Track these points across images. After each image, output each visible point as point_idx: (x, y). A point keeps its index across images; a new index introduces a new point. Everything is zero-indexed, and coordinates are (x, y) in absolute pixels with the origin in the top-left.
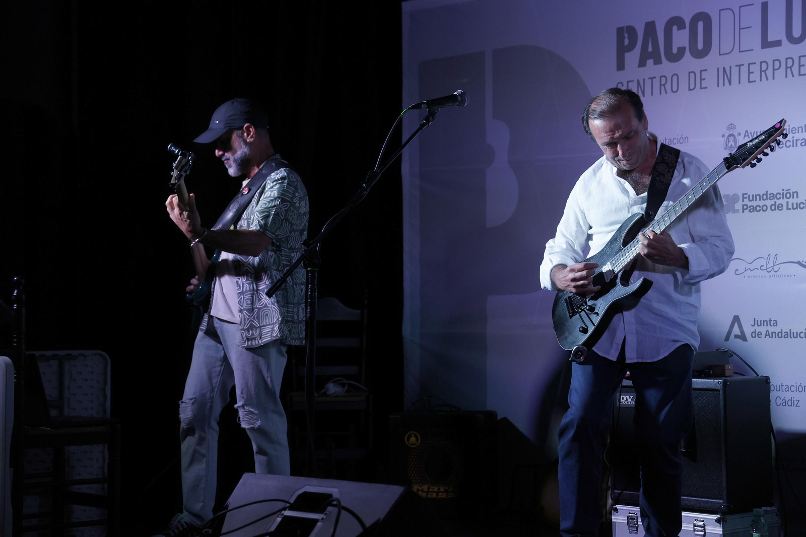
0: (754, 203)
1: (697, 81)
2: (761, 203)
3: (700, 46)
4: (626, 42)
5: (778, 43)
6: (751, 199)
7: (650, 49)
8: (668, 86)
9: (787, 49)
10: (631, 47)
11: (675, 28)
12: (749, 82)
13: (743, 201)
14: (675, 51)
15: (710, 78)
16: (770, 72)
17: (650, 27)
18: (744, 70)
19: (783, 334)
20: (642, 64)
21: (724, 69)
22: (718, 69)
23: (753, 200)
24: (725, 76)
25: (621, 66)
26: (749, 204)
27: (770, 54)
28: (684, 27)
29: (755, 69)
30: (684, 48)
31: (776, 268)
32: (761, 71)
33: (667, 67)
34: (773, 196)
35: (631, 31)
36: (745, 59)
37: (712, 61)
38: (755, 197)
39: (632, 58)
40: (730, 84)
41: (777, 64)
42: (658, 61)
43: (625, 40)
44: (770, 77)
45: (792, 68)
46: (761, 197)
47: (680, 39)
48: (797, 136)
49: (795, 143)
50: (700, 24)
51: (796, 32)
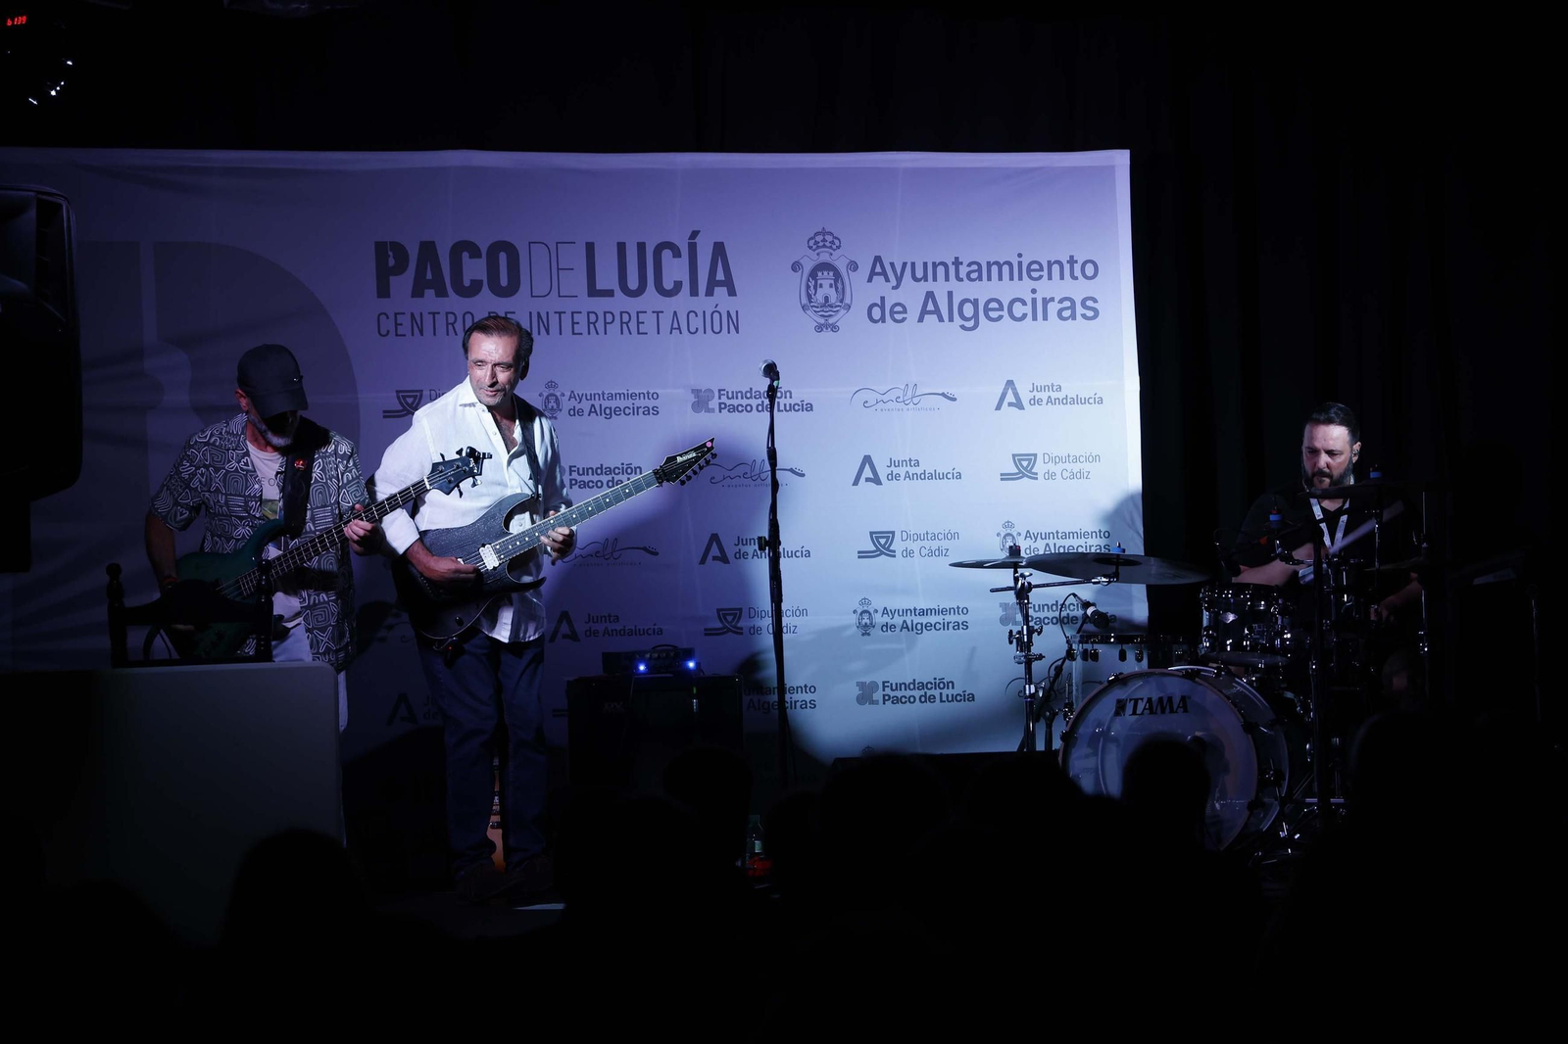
0: (586, 478)
2: (595, 478)
3: (504, 282)
4: (391, 262)
5: (610, 293)
6: (581, 472)
7: (429, 276)
9: (620, 302)
10: (401, 267)
11: (465, 255)
12: (574, 333)
13: (571, 475)
14: (467, 283)
16: (600, 325)
17: (428, 249)
18: (567, 318)
19: (627, 632)
21: (539, 313)
22: (530, 313)
23: (584, 474)
24: (541, 324)
25: (383, 291)
26: (579, 478)
27: (600, 304)
28: (480, 256)
29: (581, 319)
30: (480, 283)
31: (616, 555)
32: (589, 323)
33: (456, 302)
34: (610, 471)
35: (400, 251)
36: (569, 306)
37: (522, 303)
38: (586, 471)
39: (402, 284)
40: (548, 333)
41: (609, 318)
42: (441, 292)
43: (389, 260)
44: (601, 329)
45: (629, 323)
46: (594, 472)
47: (474, 269)
48: (638, 403)
49: (636, 411)
50: (503, 257)
51: (633, 283)
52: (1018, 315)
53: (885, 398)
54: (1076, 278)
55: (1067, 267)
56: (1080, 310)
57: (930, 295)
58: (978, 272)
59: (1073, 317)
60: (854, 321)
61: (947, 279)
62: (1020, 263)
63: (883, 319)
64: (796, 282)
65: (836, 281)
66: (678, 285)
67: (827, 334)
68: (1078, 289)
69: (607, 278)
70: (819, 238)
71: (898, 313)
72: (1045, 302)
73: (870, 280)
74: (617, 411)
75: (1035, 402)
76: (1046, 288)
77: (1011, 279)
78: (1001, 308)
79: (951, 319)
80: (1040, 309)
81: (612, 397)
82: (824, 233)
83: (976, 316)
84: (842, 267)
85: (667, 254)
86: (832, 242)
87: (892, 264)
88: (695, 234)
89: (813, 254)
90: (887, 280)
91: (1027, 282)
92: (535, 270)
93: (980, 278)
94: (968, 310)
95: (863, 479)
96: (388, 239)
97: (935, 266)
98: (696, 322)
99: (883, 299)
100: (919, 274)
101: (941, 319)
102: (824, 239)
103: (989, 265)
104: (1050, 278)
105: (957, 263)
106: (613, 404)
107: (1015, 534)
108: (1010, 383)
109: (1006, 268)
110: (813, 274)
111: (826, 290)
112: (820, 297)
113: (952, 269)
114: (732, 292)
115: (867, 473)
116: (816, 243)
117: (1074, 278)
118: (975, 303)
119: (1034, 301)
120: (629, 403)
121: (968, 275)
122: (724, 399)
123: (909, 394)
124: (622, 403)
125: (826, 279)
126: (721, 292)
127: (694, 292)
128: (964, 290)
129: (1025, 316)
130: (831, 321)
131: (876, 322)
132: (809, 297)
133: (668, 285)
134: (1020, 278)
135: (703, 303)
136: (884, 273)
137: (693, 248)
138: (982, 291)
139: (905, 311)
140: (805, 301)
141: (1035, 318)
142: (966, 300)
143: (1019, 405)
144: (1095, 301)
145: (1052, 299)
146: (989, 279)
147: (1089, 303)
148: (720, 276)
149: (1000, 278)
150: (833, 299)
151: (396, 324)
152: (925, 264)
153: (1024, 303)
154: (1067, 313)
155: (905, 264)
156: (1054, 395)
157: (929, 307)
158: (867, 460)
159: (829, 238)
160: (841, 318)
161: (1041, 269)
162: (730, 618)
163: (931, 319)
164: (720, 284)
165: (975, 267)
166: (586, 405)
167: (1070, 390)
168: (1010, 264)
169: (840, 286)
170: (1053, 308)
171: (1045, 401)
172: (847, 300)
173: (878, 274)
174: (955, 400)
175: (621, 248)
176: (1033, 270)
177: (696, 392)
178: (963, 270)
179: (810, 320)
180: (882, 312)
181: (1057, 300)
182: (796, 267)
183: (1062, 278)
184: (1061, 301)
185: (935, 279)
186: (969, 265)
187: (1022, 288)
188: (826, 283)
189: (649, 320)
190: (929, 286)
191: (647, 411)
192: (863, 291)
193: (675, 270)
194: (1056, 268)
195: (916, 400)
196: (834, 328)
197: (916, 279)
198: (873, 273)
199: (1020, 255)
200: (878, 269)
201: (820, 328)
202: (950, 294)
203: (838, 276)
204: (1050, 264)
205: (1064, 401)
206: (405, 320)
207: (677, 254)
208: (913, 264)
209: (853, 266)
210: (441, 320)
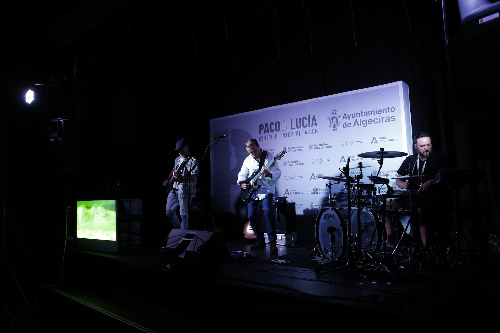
1: (277, 137)
2: (292, 164)
3: (278, 129)
4: (261, 128)
7: (267, 129)
8: (271, 138)
9: (297, 130)
10: (262, 129)
11: (272, 125)
12: (289, 137)
14: (272, 130)
15: (280, 136)
16: (293, 135)
17: (266, 125)
18: (287, 134)
19: (297, 193)
20: (265, 133)
24: (283, 135)
25: (260, 133)
26: (289, 164)
27: (293, 131)
28: (274, 125)
29: (290, 134)
30: (274, 129)
31: (295, 178)
33: (270, 133)
34: (295, 162)
35: (262, 125)
36: (288, 132)
37: (280, 132)
38: (290, 162)
39: (263, 131)
42: (268, 132)
43: (261, 127)
44: (293, 136)
45: (298, 134)
46: (292, 162)
47: (273, 127)
48: (299, 149)
49: (299, 150)
50: (278, 124)
51: (299, 126)
52: (376, 122)
53: (346, 143)
54: (390, 112)
55: (387, 110)
56: (391, 119)
57: (356, 120)
58: (367, 114)
59: (389, 121)
60: (340, 128)
61: (360, 116)
62: (376, 111)
63: (346, 127)
64: (328, 122)
65: (336, 120)
66: (306, 125)
67: (335, 131)
68: (390, 115)
69: (294, 126)
70: (333, 112)
71: (349, 125)
72: (382, 118)
73: (343, 119)
74: (296, 151)
75: (380, 141)
76: (382, 115)
77: (374, 114)
78: (372, 121)
79: (361, 125)
80: (381, 120)
81: (295, 148)
82: (334, 111)
83: (366, 123)
84: (337, 117)
85: (305, 119)
86: (336, 112)
87: (348, 115)
88: (309, 115)
89: (332, 115)
90: (347, 118)
91: (378, 115)
92: (283, 127)
93: (367, 115)
94: (364, 122)
95: (342, 161)
96: (261, 124)
97: (357, 114)
98: (310, 132)
99: (346, 122)
100: (354, 116)
101: (358, 125)
102: (334, 112)
103: (369, 112)
104: (383, 113)
105: (362, 113)
106: (295, 149)
107: (376, 172)
108: (374, 138)
109: (373, 112)
110: (332, 119)
111: (334, 122)
112: (333, 124)
113: (361, 114)
114: (316, 125)
115: (343, 160)
116: (332, 113)
117: (389, 112)
118: (366, 121)
119: (380, 118)
120: (298, 149)
121: (364, 115)
122: (315, 146)
123: (352, 142)
124: (297, 149)
125: (334, 120)
126: (314, 125)
127: (309, 126)
128: (363, 118)
129: (377, 122)
130: (335, 128)
131: (345, 127)
132: (331, 124)
133: (305, 125)
134: (376, 114)
135: (311, 128)
136: (346, 117)
137: (309, 117)
138: (367, 118)
139: (351, 124)
140: (330, 125)
141: (380, 122)
142: (364, 120)
143: (376, 142)
144: (394, 116)
145: (384, 118)
146: (369, 115)
147: (393, 117)
148: (314, 122)
149: (372, 115)
150: (336, 124)
151: (262, 138)
152: (355, 114)
153: (377, 119)
154: (387, 120)
155: (350, 114)
156: (385, 139)
157: (356, 123)
158: (343, 157)
159: (335, 111)
160: (337, 128)
161: (381, 111)
162: (316, 190)
163: (356, 125)
164: (314, 124)
165: (366, 113)
166: (291, 150)
167: (388, 138)
168: (374, 111)
169: (337, 121)
170: (384, 120)
171: (383, 141)
172: (339, 124)
173: (345, 117)
174: (362, 142)
175: (297, 119)
176: (379, 112)
177: (310, 146)
178: (363, 114)
179: (332, 128)
180: (346, 125)
181: (385, 118)
182: (328, 118)
183: (386, 112)
184: (386, 118)
185: (357, 117)
186: (364, 113)
187: (377, 116)
188: (334, 121)
189: (301, 132)
190: (356, 118)
191: (301, 150)
192: (342, 121)
193: (306, 122)
194: (384, 110)
195: (353, 143)
196: (336, 130)
197: (353, 117)
198: (344, 117)
199: (376, 109)
200: (345, 116)
201: (333, 130)
202: (360, 119)
203: (337, 119)
204: (383, 110)
205: (387, 141)
206: (263, 138)
207: (306, 119)
208: (352, 114)
209: (340, 116)
210: (268, 137)
